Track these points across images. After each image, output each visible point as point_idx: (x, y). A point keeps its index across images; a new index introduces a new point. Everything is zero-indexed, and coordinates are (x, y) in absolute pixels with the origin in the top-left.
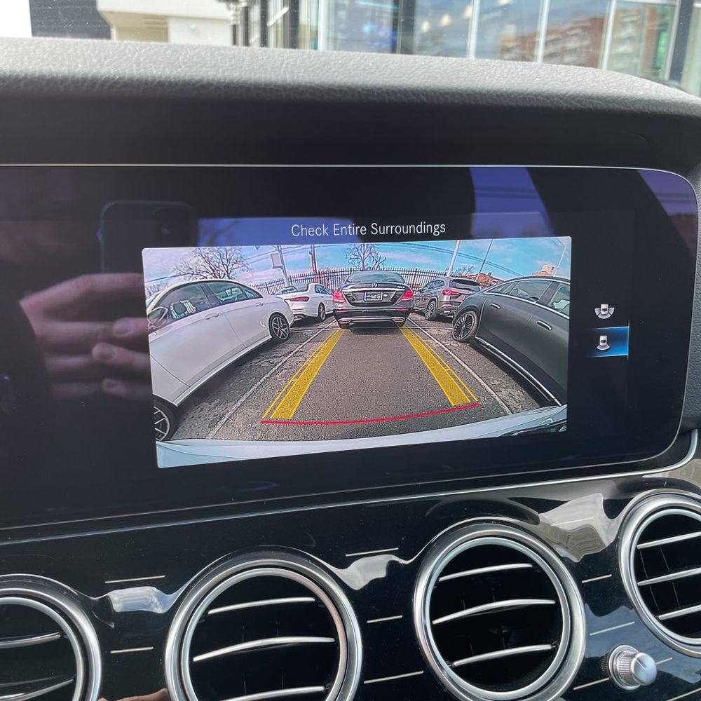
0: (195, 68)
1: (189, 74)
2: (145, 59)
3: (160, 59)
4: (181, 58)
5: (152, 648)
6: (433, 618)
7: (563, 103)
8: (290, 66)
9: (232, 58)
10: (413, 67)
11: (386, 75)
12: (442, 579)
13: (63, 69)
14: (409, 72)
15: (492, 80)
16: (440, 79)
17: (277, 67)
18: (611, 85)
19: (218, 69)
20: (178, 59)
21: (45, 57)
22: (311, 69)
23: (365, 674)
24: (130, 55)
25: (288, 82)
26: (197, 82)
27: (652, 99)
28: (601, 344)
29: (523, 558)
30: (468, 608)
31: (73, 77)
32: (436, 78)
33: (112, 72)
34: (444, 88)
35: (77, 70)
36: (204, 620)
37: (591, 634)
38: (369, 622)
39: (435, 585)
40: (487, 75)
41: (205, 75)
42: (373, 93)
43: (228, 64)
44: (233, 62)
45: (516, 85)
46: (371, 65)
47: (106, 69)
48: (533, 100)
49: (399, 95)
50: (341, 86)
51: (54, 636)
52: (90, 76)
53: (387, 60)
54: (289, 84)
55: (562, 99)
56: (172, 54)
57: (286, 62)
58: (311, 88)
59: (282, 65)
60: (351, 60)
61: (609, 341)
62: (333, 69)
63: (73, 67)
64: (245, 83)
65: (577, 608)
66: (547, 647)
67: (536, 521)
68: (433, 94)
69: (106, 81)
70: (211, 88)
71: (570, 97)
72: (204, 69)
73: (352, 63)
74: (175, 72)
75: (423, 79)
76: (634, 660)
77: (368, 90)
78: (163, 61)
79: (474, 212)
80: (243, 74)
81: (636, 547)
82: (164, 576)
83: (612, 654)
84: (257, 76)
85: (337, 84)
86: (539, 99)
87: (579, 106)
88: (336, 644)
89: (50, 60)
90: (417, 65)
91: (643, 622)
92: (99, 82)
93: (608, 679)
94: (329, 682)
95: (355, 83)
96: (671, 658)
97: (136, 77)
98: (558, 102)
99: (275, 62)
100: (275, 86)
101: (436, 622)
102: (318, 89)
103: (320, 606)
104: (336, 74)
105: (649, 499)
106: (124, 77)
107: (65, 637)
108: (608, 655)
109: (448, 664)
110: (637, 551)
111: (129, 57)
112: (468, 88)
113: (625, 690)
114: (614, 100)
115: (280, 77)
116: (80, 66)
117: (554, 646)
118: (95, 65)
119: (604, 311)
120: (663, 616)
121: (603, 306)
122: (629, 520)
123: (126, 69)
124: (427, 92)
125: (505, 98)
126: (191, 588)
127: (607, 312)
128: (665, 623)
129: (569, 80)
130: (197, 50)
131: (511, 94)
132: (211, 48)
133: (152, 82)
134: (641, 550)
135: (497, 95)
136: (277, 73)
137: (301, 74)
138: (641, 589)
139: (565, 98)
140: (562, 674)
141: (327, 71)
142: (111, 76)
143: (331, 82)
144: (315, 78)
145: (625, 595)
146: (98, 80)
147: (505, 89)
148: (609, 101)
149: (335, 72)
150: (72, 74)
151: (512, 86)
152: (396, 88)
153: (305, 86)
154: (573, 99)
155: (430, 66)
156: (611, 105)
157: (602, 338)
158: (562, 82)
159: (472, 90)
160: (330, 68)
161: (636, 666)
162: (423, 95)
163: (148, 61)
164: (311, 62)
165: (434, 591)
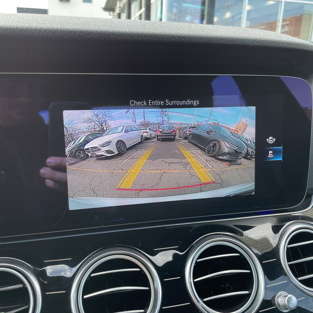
0: (86, 26)
1: (83, 28)
2: (64, 22)
3: (70, 22)
4: (80, 22)
5: (65, 292)
6: (194, 278)
7: (250, 43)
8: (128, 26)
9: (102, 22)
10: (183, 27)
11: (171, 30)
12: (198, 261)
13: (27, 25)
14: (181, 29)
15: (218, 33)
16: (195, 32)
17: (123, 26)
18: (271, 36)
19: (96, 26)
20: (78, 22)
21: (19, 20)
22: (138, 27)
23: (163, 304)
24: (57, 20)
25: (127, 32)
26: (87, 31)
27: (290, 42)
28: (270, 155)
29: (235, 251)
30: (210, 274)
31: (31, 28)
32: (194, 32)
33: (49, 27)
34: (196, 35)
35: (33, 26)
36: (89, 279)
37: (267, 286)
38: (165, 280)
39: (195, 263)
40: (216, 31)
41: (90, 28)
42: (165, 37)
43: (101, 24)
44: (103, 24)
45: (229, 35)
46: (164, 26)
47: (46, 25)
48: (236, 41)
49: (176, 38)
50: (151, 34)
51: (20, 286)
52: (38, 28)
53: (172, 24)
54: (128, 33)
55: (249, 41)
56: (76, 20)
57: (126, 24)
58: (137, 34)
59: (124, 25)
60: (155, 24)
61: (273, 154)
62: (147, 27)
63: (31, 25)
64: (108, 32)
65: (260, 274)
66: (247, 292)
67: (242, 235)
68: (192, 38)
69: (46, 30)
70: (92, 34)
71: (253, 40)
72: (90, 26)
73: (156, 25)
74: (77, 27)
75: (187, 32)
76: (287, 298)
77: (163, 36)
78: (72, 23)
79: (213, 95)
80: (107, 28)
81: (287, 247)
82: (71, 259)
83: (277, 295)
84: (114, 29)
85: (149, 33)
86: (239, 41)
87: (257, 44)
88: (150, 290)
89: (21, 21)
90: (185, 26)
91: (291, 281)
92: (43, 31)
93: (275, 307)
94: (146, 308)
95: (157, 32)
96: (304, 298)
97: (59, 29)
98: (248, 42)
99: (122, 24)
100: (121, 33)
101: (196, 280)
102: (140, 35)
103: (142, 273)
104: (149, 29)
105: (293, 225)
106: (54, 29)
107: (25, 286)
108: (275, 296)
109: (201, 300)
110: (288, 248)
111: (56, 21)
112: (208, 36)
113: (283, 312)
114: (273, 42)
115: (123, 30)
116: (34, 24)
117: (250, 292)
118: (41, 24)
119: (271, 140)
120: (300, 278)
121: (270, 138)
122: (284, 234)
123: (54, 26)
124: (189, 37)
125: (224, 40)
126: (83, 264)
127: (272, 140)
128: (301, 281)
129: (253, 34)
130: (87, 19)
131: (227, 38)
132: (93, 18)
133: (66, 31)
134: (289, 248)
135: (221, 39)
136: (122, 28)
137: (133, 29)
138: (290, 266)
139: (251, 41)
140: (254, 305)
141: (145, 28)
142: (48, 28)
143: (146, 32)
144: (139, 30)
145: (282, 268)
146: (42, 30)
147: (224, 37)
148: (270, 43)
149: (148, 28)
150: (31, 27)
151: (227, 35)
152: (175, 35)
153: (134, 33)
154: (254, 41)
155: (190, 27)
156: (271, 44)
157: (270, 152)
158: (249, 34)
159: (209, 37)
160: (146, 27)
161: (288, 301)
162: (187, 38)
163: (65, 23)
164: (138, 24)
165: (195, 266)
